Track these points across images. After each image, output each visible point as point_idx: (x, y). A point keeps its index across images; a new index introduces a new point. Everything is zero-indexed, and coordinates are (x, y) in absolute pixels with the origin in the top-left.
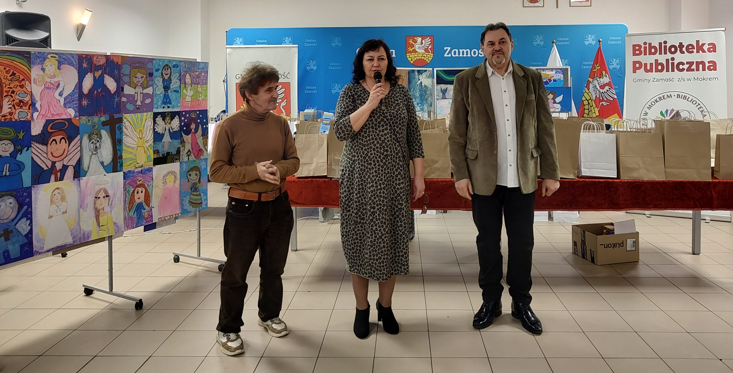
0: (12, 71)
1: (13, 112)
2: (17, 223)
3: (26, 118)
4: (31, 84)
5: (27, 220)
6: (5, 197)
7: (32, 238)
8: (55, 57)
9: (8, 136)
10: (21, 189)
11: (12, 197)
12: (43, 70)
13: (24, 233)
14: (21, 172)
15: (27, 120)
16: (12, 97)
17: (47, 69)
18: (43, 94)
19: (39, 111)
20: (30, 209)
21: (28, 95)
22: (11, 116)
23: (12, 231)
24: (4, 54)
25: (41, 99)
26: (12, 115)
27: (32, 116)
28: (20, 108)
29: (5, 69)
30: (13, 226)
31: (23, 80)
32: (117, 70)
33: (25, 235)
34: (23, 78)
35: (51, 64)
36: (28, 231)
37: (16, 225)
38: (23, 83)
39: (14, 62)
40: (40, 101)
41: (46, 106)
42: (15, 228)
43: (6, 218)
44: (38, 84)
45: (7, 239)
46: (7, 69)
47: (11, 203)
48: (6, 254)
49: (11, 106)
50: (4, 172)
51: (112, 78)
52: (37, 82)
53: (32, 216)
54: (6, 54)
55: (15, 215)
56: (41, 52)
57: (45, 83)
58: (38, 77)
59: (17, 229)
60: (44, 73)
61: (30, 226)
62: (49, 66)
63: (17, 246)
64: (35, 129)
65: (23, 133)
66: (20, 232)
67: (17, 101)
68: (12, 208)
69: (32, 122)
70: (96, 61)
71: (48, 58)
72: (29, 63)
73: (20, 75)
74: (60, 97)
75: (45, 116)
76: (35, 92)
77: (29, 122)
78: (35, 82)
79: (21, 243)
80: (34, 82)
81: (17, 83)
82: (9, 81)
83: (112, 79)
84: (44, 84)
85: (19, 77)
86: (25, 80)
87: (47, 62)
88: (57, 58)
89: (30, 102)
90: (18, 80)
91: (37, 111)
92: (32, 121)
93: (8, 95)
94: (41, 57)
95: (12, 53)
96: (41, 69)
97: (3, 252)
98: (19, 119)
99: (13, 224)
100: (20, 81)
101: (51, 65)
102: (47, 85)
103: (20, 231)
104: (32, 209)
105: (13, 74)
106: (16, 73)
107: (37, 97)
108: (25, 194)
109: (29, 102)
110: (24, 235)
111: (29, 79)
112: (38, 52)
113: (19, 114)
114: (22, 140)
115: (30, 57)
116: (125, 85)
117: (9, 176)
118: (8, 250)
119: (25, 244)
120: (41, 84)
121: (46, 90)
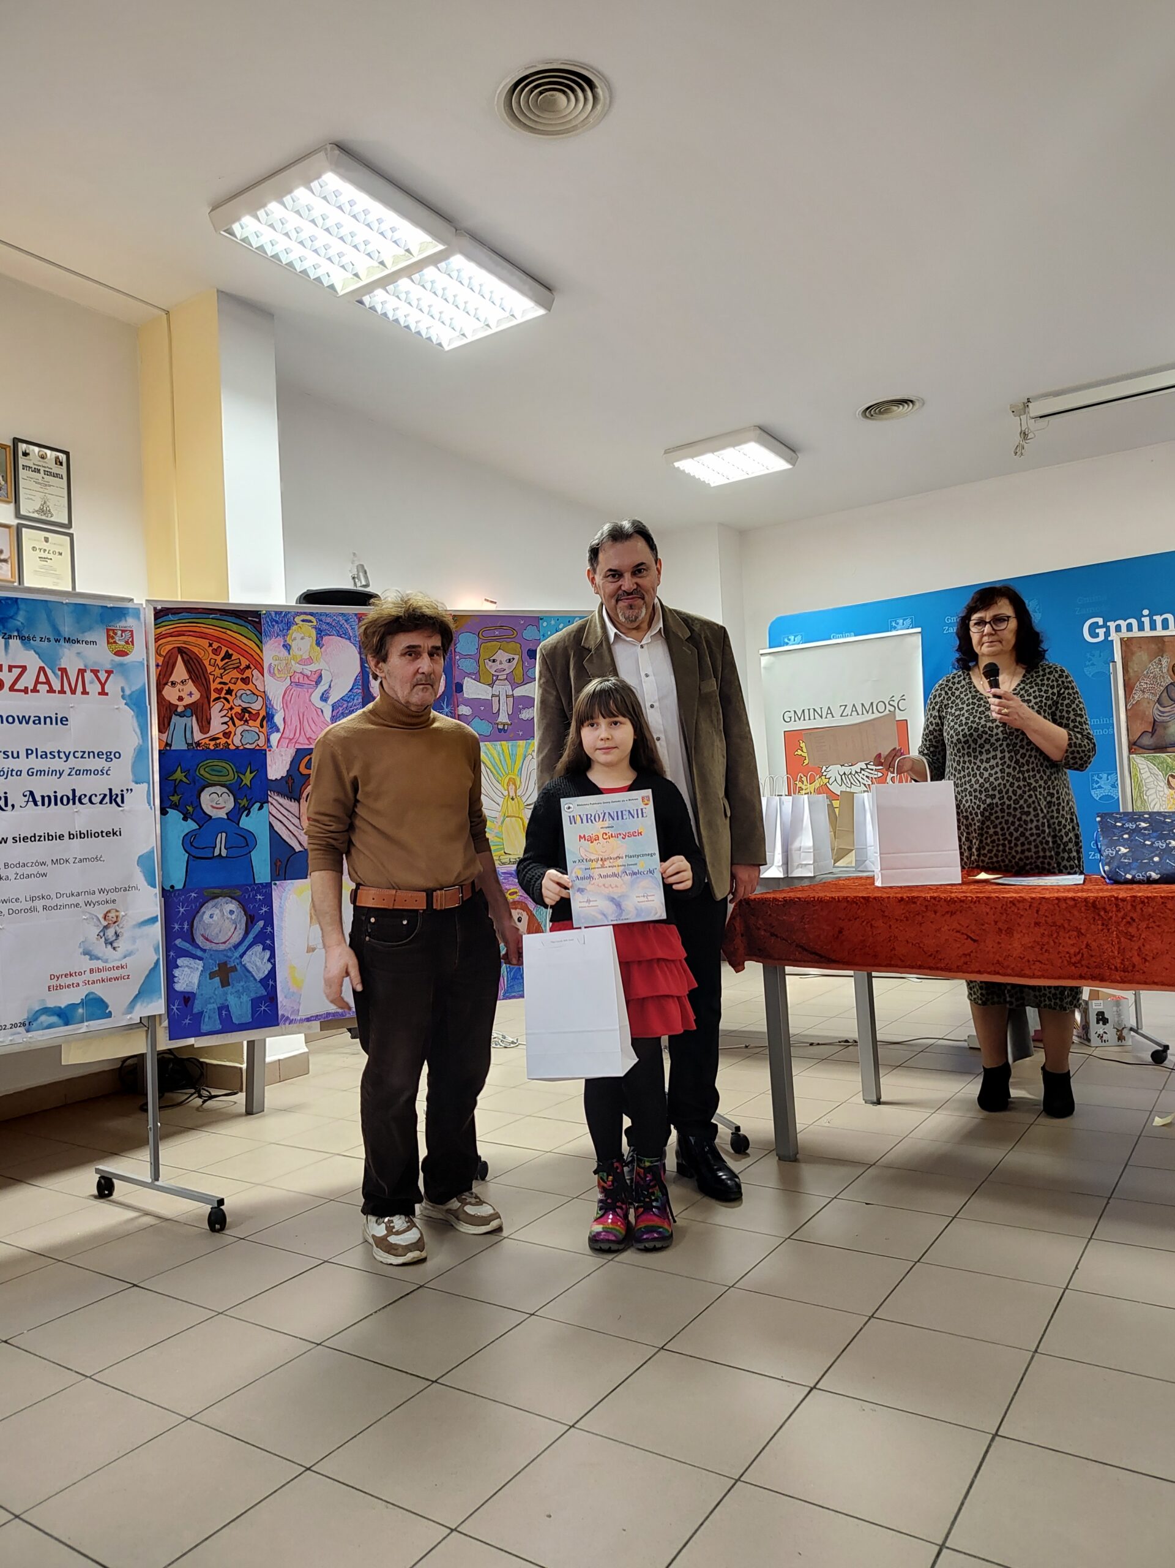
0: (224, 649)
2: (244, 953)
3: (255, 744)
4: (263, 676)
5: (264, 949)
6: (221, 898)
7: (275, 987)
8: (310, 621)
9: (222, 779)
10: (250, 885)
11: (234, 901)
12: (287, 647)
13: (259, 976)
14: (250, 852)
15: (257, 748)
16: (228, 701)
17: (294, 645)
18: (288, 696)
19: (281, 730)
21: (259, 697)
23: (234, 969)
24: (207, 616)
25: (286, 705)
27: (269, 740)
28: (244, 724)
29: (211, 645)
30: (237, 958)
31: (248, 667)
33: (261, 981)
34: (248, 663)
35: (303, 635)
36: (266, 973)
37: (242, 956)
38: (247, 673)
39: (228, 632)
40: (282, 710)
41: (295, 722)
42: (241, 963)
43: (223, 941)
44: (278, 675)
45: (225, 983)
46: (215, 645)
47: (231, 912)
48: (224, 1012)
49: (226, 720)
50: (216, 849)
52: (276, 672)
53: (273, 943)
54: (211, 616)
55: (241, 936)
56: (282, 612)
57: (291, 675)
58: (276, 663)
59: (244, 966)
60: (289, 654)
61: (271, 962)
62: (298, 639)
63: (246, 999)
64: (274, 766)
65: (251, 773)
66: (249, 972)
67: (238, 710)
68: (235, 922)
69: (268, 753)
71: (297, 624)
72: (257, 633)
73: (241, 658)
74: (323, 704)
75: (294, 741)
76: (272, 693)
77: (264, 752)
78: (272, 672)
79: (253, 995)
80: (270, 672)
81: (235, 674)
82: (219, 669)
85: (240, 663)
86: (251, 668)
87: (295, 632)
88: (315, 623)
89: (263, 713)
90: (238, 667)
91: (278, 730)
92: (270, 751)
93: (219, 698)
94: (282, 621)
95: (223, 613)
96: (284, 646)
97: (218, 1008)
98: (243, 745)
99: (237, 954)
100: (242, 671)
101: (302, 638)
102: (297, 678)
103: (251, 970)
104: (273, 929)
105: (228, 656)
106: (232, 655)
107: (277, 703)
108: (259, 897)
109: (260, 712)
110: (258, 979)
111: (259, 666)
112: (276, 613)
113: (242, 736)
114: (251, 788)
115: (260, 622)
117: (226, 857)
118: (228, 1006)
119: (259, 997)
120: (283, 675)
121: (294, 688)
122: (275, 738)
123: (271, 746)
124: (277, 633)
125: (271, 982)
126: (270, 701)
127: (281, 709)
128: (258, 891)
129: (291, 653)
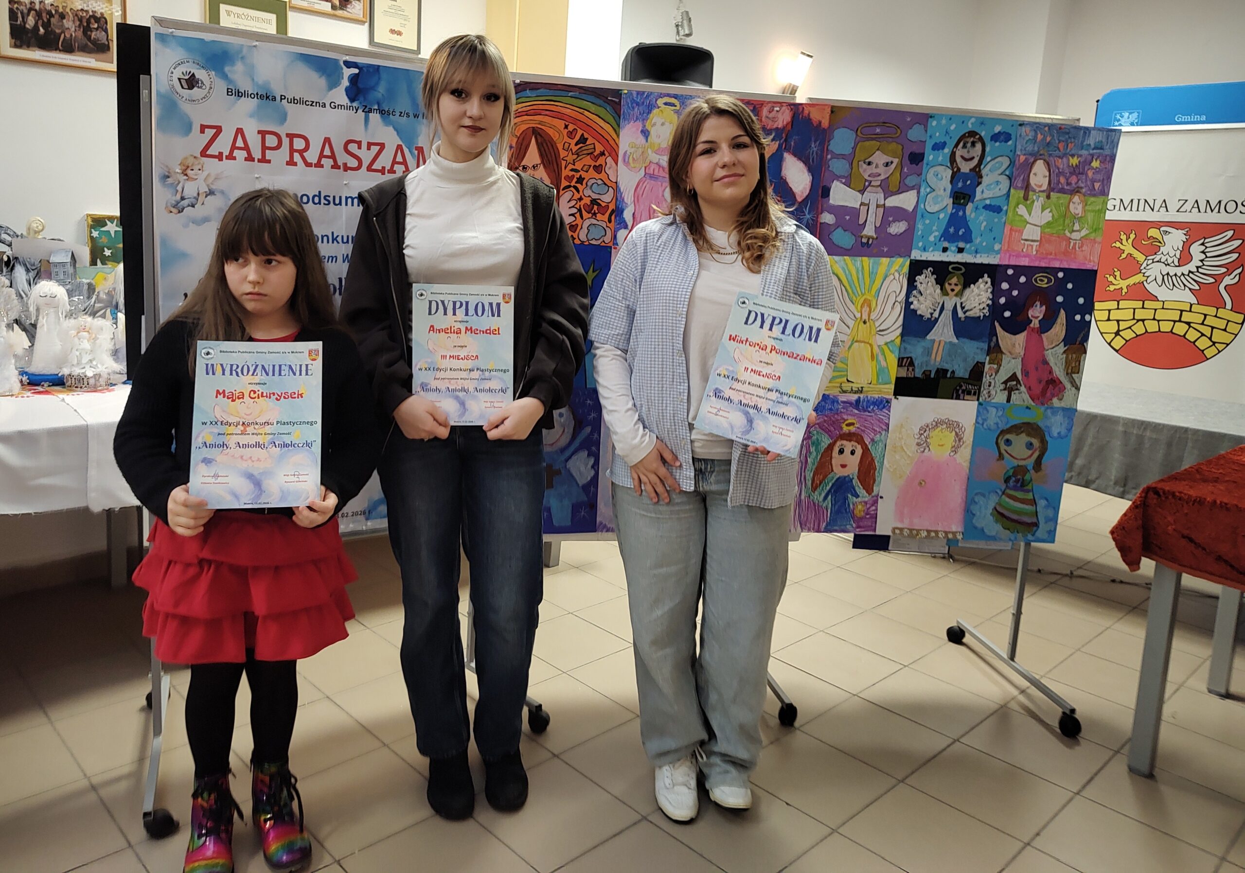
0: (580, 132)
1: (577, 225)
2: (570, 457)
3: (601, 240)
4: (617, 164)
5: (589, 455)
7: (595, 495)
8: (674, 105)
10: (582, 388)
12: (645, 133)
13: (582, 481)
15: (603, 244)
16: (578, 191)
17: (653, 132)
18: (641, 188)
19: (630, 227)
20: (596, 436)
21: (610, 188)
22: (574, 232)
23: (559, 472)
24: (564, 93)
25: (637, 199)
26: (576, 230)
27: (615, 237)
28: (592, 217)
29: (566, 127)
30: (561, 461)
31: (602, 154)
32: (818, 143)
33: (583, 486)
34: (602, 149)
35: (663, 120)
36: (589, 478)
37: (567, 460)
38: (601, 161)
39: (586, 113)
40: (633, 205)
42: (566, 466)
44: (632, 165)
45: (549, 485)
46: (571, 127)
47: (561, 415)
48: (545, 514)
49: (574, 211)
51: (804, 162)
52: (631, 161)
53: (598, 450)
54: (570, 94)
55: (568, 440)
56: (644, 92)
57: (646, 165)
58: (632, 150)
59: (568, 470)
60: (647, 141)
61: (595, 470)
62: (658, 125)
63: (567, 503)
65: (594, 270)
66: (573, 476)
67: (587, 201)
68: (563, 424)
69: (613, 250)
70: (767, 117)
71: (659, 107)
72: (615, 115)
73: (597, 144)
76: (624, 185)
77: (609, 249)
78: (627, 160)
79: (574, 500)
80: (624, 161)
81: (588, 160)
82: (573, 154)
83: (800, 165)
84: (645, 168)
85: (595, 148)
86: (605, 155)
87: (656, 116)
88: (678, 108)
89: (612, 207)
90: (592, 153)
91: (626, 227)
93: (569, 186)
95: (583, 91)
96: (642, 131)
98: (588, 240)
99: (563, 458)
100: (595, 157)
101: (663, 124)
102: (651, 170)
103: (574, 474)
104: (600, 436)
105: (583, 140)
106: (587, 139)
107: (628, 197)
108: (589, 402)
109: (610, 205)
110: (580, 485)
111: (614, 153)
112: (638, 93)
113: (589, 230)
115: (619, 103)
116: (835, 181)
118: (549, 508)
119: (581, 502)
121: (648, 181)
124: (637, 117)
125: (592, 489)
126: (622, 194)
127: (631, 204)
128: (590, 396)
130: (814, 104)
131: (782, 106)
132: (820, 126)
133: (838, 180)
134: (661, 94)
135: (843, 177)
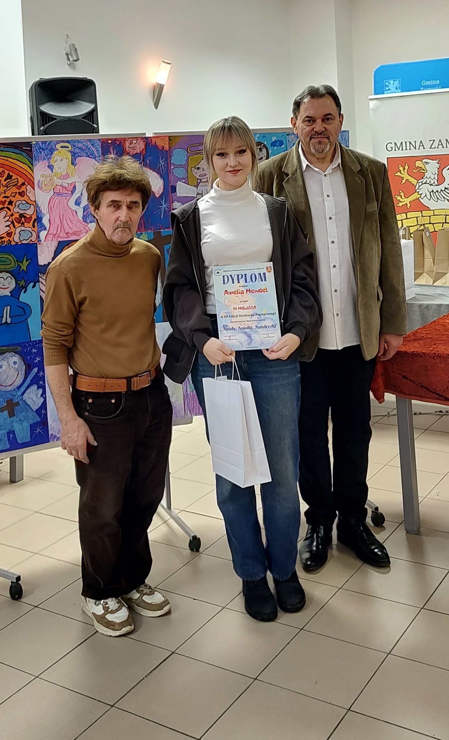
0: (7, 172)
2: (24, 392)
3: (30, 240)
4: (34, 189)
5: (38, 388)
6: (7, 353)
7: (46, 415)
9: (6, 267)
10: (27, 343)
11: (16, 355)
12: (51, 167)
14: (27, 319)
15: (31, 242)
18: (52, 203)
19: (48, 229)
21: (32, 205)
22: (10, 237)
23: (17, 404)
25: (50, 210)
26: (11, 235)
27: (39, 236)
28: (21, 226)
30: (19, 396)
31: (23, 184)
32: (164, 159)
33: (36, 411)
34: (23, 181)
35: (62, 158)
37: (23, 394)
38: (23, 189)
39: (9, 159)
40: (48, 214)
41: (58, 222)
42: (22, 399)
44: (44, 189)
45: (12, 414)
46: (1, 170)
47: (15, 363)
48: (11, 436)
49: (9, 223)
50: (3, 318)
52: (43, 186)
53: (44, 383)
55: (22, 380)
56: (46, 142)
57: (54, 187)
58: (43, 179)
59: (24, 401)
60: (52, 172)
61: (43, 397)
62: (59, 161)
63: (26, 425)
64: (43, 255)
65: (27, 261)
66: (28, 405)
67: (17, 216)
68: (17, 370)
69: (38, 246)
70: (129, 147)
71: (57, 150)
72: (29, 158)
73: (19, 178)
74: (77, 207)
75: (57, 235)
76: (40, 202)
77: (35, 245)
78: (40, 186)
79: (31, 422)
81: (15, 190)
82: (3, 187)
85: (18, 181)
86: (25, 185)
87: (56, 156)
88: (70, 149)
89: (34, 217)
90: (16, 184)
92: (40, 244)
93: (4, 208)
94: (47, 148)
95: (6, 146)
97: (7, 433)
98: (21, 241)
100: (19, 187)
101: (62, 160)
105: (9, 177)
106: (12, 176)
107: (44, 209)
108: (34, 350)
109: (32, 216)
111: (31, 182)
112: (43, 142)
113: (20, 234)
114: (26, 272)
115: (31, 150)
116: (178, 182)
117: (11, 323)
118: (14, 431)
119: (36, 423)
120: (48, 188)
121: (56, 197)
122: (43, 234)
123: (40, 241)
124: (44, 157)
125: (43, 412)
126: (39, 208)
127: (46, 214)
128: (33, 347)
129: (54, 171)
130: (158, 136)
131: (138, 139)
132: (164, 149)
133: (180, 181)
134: (58, 141)
135: (184, 179)
